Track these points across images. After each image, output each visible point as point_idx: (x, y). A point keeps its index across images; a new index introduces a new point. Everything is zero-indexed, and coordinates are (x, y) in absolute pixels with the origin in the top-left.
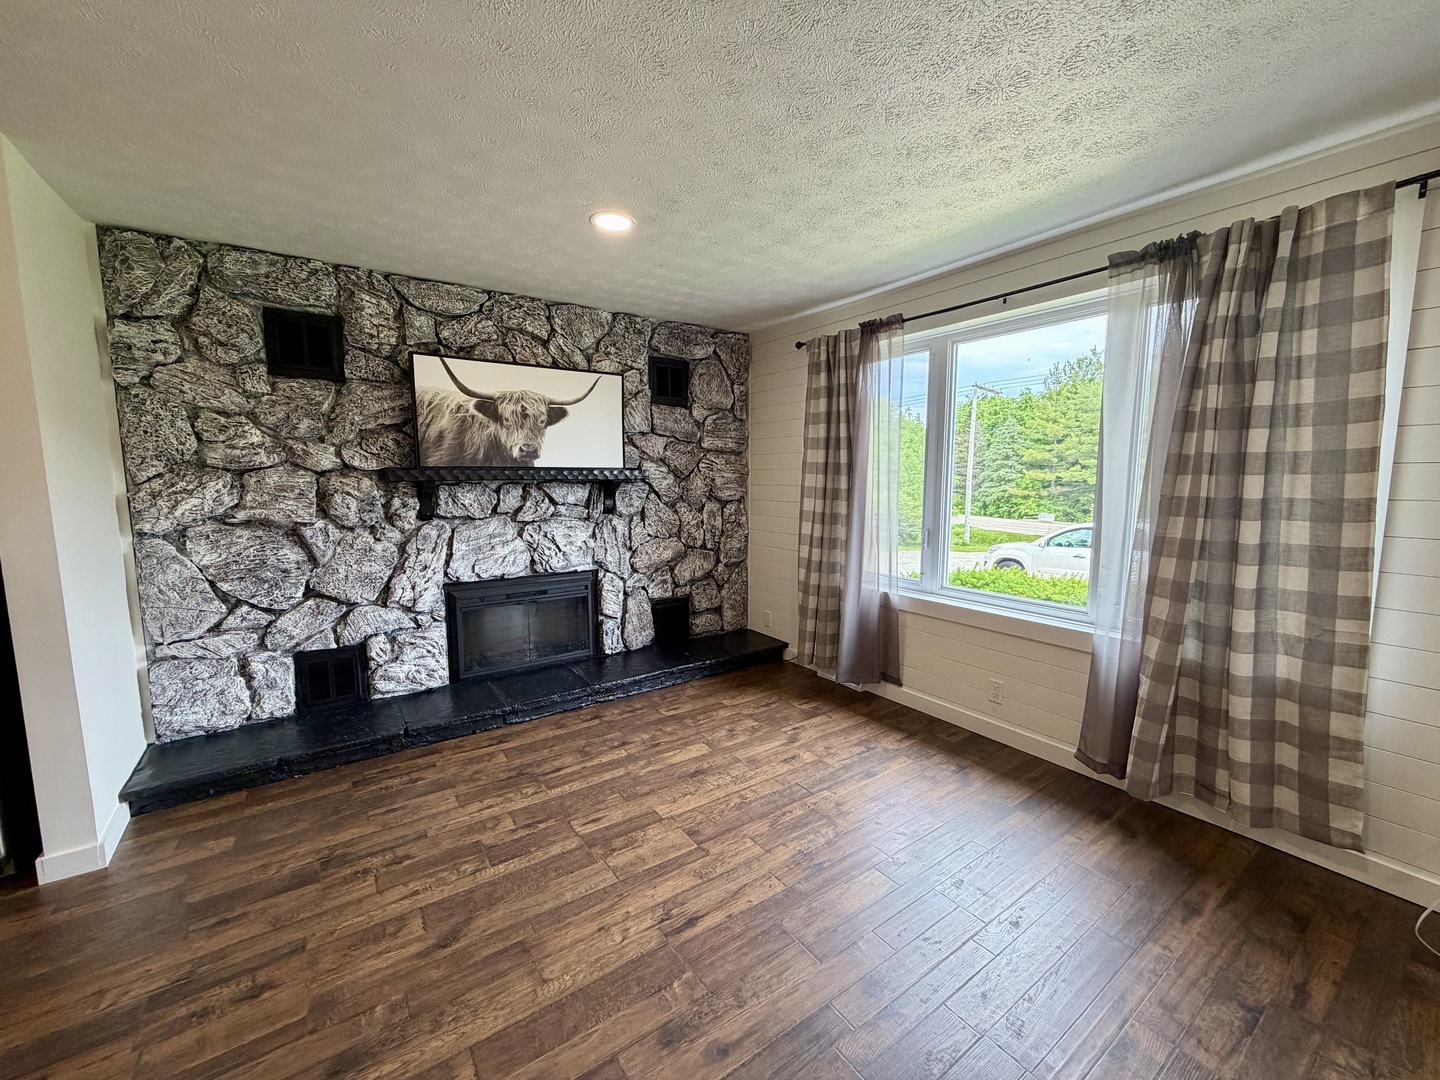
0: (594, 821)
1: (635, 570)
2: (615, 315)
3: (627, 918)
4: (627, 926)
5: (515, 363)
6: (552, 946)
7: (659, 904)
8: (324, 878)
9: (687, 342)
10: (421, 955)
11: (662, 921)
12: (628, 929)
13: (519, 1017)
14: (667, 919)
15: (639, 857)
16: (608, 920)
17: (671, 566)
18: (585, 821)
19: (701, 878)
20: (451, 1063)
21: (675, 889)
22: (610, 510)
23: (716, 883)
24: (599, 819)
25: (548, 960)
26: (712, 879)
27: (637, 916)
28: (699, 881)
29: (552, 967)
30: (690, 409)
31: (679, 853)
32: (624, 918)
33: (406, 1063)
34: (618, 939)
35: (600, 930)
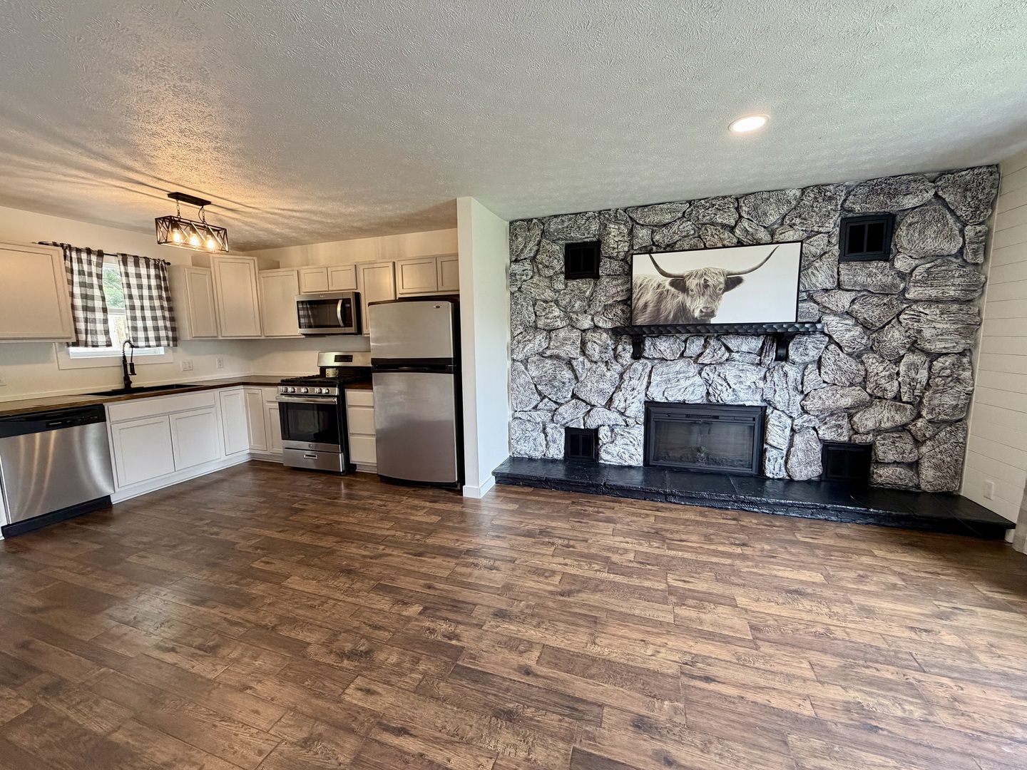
0: (684, 581)
1: (805, 411)
2: (803, 190)
3: (663, 647)
4: (660, 651)
5: (706, 248)
6: (611, 630)
7: (691, 653)
8: (538, 538)
9: (893, 195)
10: (551, 593)
11: (686, 664)
12: (659, 652)
13: (572, 650)
14: (691, 666)
15: (699, 619)
16: (651, 639)
17: (850, 413)
18: (677, 578)
19: (738, 659)
20: (533, 644)
21: (711, 653)
22: (783, 358)
23: (749, 671)
24: (689, 582)
25: (603, 635)
26: (746, 666)
27: (671, 650)
28: (735, 661)
29: (602, 639)
30: (892, 261)
31: (732, 634)
32: (662, 645)
33: (519, 631)
34: (649, 652)
35: (642, 641)
